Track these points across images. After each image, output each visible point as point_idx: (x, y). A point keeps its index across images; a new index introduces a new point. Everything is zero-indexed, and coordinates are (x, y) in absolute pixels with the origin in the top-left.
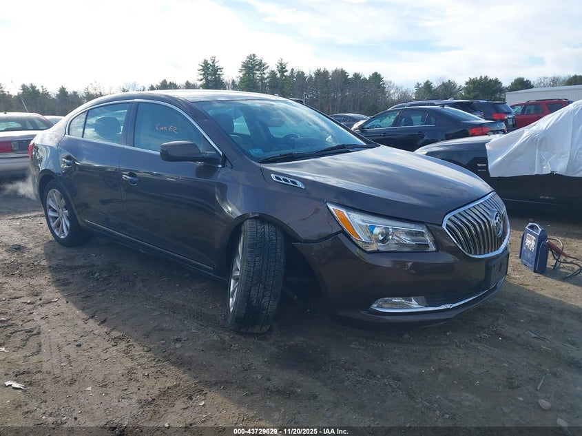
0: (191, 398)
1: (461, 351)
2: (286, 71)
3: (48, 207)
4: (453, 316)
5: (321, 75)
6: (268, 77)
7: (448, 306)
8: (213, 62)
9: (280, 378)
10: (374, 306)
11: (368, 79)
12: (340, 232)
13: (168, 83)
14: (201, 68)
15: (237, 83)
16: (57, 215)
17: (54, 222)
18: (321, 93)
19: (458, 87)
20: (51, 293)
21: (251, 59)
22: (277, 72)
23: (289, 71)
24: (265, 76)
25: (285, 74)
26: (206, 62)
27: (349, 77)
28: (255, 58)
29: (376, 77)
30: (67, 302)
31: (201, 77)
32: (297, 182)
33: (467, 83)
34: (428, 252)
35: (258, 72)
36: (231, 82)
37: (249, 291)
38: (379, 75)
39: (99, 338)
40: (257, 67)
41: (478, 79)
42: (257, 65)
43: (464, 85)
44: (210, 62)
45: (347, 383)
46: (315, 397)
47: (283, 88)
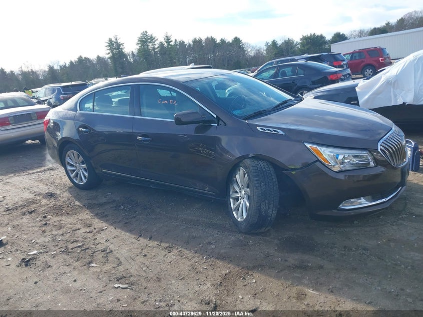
0: (244, 278)
1: (395, 228)
2: (171, 41)
3: (66, 163)
4: (388, 206)
5: (197, 42)
6: (158, 47)
7: (384, 200)
8: (116, 40)
9: (293, 258)
10: (341, 206)
11: (231, 42)
12: (316, 161)
13: (83, 58)
14: (108, 44)
15: (135, 54)
16: (75, 169)
17: (72, 174)
18: (199, 55)
19: (295, 43)
20: (98, 223)
21: (144, 34)
22: (165, 43)
23: (174, 41)
24: (156, 46)
25: (170, 43)
26: (110, 40)
27: (217, 42)
28: (147, 34)
29: (237, 41)
30: (115, 228)
31: (109, 51)
32: (278, 130)
33: (301, 39)
34: (370, 167)
35: (150, 44)
36: (131, 53)
37: (260, 206)
38: (239, 39)
39: (155, 249)
40: (149, 40)
41: (309, 36)
42: (149, 39)
43: (299, 41)
44: (113, 39)
45: (336, 256)
46: (321, 267)
47: (170, 54)
